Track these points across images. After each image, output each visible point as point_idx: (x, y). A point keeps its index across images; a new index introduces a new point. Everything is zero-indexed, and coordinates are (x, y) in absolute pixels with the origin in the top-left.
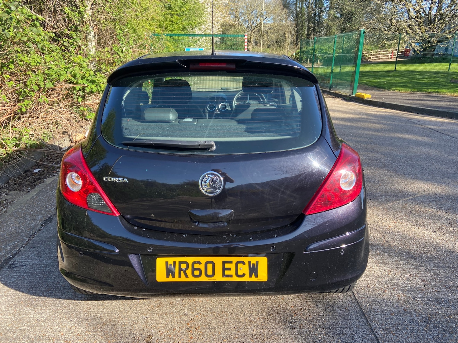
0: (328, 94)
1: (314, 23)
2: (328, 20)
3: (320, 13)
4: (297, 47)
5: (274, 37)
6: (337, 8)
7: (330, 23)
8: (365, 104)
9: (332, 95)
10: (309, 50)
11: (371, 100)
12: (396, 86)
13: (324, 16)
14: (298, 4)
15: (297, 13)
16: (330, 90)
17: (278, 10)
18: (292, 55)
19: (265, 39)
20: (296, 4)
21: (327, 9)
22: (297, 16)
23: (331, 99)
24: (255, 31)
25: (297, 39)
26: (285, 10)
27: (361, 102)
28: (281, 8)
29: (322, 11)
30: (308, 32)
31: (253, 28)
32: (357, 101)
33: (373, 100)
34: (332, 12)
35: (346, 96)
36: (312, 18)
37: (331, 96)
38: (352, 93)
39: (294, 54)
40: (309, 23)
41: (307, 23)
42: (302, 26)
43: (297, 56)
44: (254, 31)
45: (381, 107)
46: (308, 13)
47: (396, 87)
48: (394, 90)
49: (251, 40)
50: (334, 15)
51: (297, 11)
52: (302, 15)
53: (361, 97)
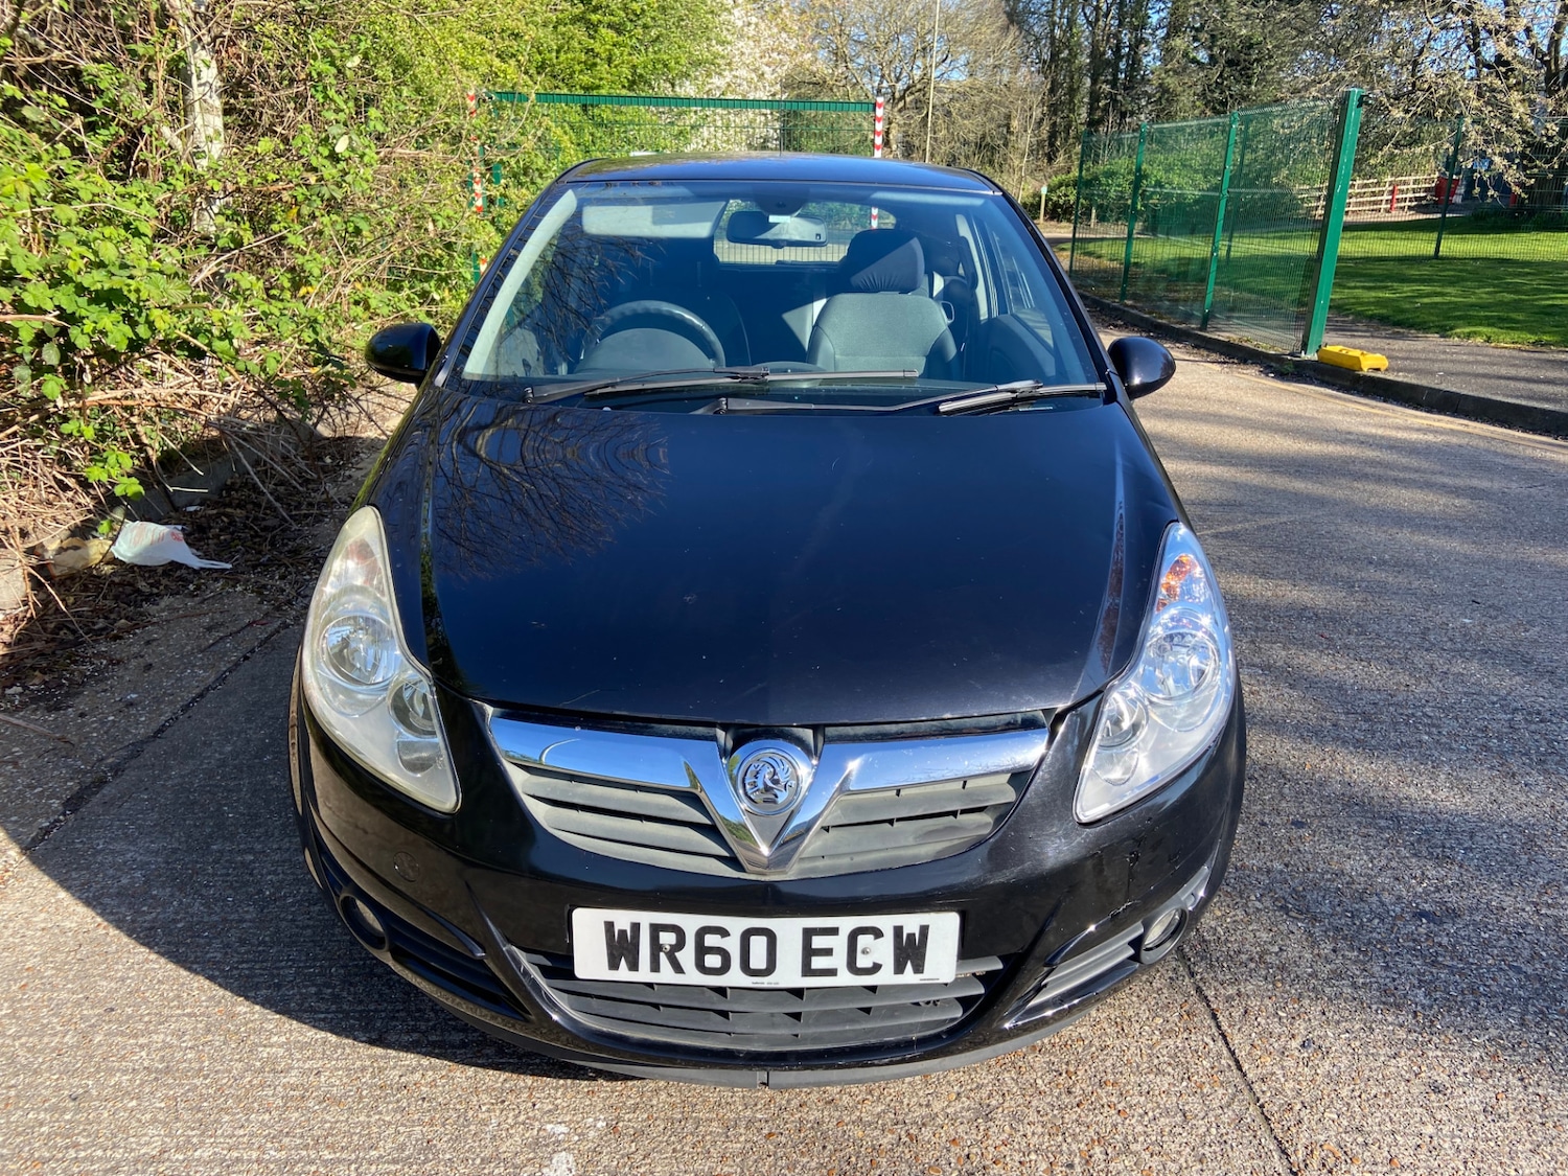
0: (1196, 347)
1: (1114, 83)
2: (1167, 72)
3: (1134, 47)
4: (1055, 165)
5: (970, 128)
6: (1197, 30)
7: (1172, 82)
8: (1365, 393)
9: (1215, 352)
10: (1096, 178)
11: (1391, 377)
12: (1469, 320)
13: (1149, 59)
14: (1058, 13)
15: (1052, 44)
16: (1203, 328)
17: (988, 32)
18: (1037, 195)
19: (940, 135)
20: (1050, 14)
21: (1161, 33)
22: (1054, 56)
23: (1217, 367)
24: (904, 107)
25: (1053, 135)
26: (1014, 30)
27: (1348, 383)
28: (999, 24)
29: (1141, 41)
30: (1091, 112)
31: (897, 95)
32: (1326, 378)
33: (1400, 377)
34: (1178, 43)
35: (1278, 358)
36: (1108, 63)
37: (1214, 356)
38: (1305, 346)
39: (1044, 191)
40: (1094, 81)
41: (1088, 82)
42: (1072, 91)
43: (1055, 199)
44: (901, 104)
45: (1439, 413)
46: (1094, 45)
47: (1469, 324)
48: (1468, 336)
49: (891, 136)
50: (1185, 55)
51: (1053, 38)
52: (1070, 54)
53: (1346, 364)
